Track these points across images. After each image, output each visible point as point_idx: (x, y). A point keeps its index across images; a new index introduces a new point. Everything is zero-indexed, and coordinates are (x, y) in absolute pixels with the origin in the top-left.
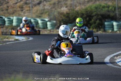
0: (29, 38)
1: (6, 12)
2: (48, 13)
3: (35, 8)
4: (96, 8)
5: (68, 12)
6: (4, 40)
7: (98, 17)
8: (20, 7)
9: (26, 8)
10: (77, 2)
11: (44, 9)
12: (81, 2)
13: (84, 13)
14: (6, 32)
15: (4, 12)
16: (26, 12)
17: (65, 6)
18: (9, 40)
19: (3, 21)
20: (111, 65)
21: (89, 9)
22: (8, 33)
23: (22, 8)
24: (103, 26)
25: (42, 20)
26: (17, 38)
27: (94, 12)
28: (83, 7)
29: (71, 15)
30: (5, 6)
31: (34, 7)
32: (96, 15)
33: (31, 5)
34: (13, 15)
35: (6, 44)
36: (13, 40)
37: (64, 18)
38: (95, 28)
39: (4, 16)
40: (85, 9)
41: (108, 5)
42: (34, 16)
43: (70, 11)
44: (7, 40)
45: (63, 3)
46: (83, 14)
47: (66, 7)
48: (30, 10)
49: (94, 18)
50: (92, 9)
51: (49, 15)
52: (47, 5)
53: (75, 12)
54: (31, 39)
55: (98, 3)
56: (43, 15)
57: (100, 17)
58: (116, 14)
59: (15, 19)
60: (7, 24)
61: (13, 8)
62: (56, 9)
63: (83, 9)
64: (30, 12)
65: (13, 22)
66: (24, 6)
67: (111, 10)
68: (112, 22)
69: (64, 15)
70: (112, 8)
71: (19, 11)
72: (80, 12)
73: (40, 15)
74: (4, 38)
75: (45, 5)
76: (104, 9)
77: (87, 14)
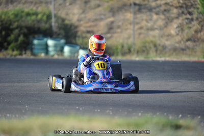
4: (16, 15)
7: (22, 31)
27: (15, 22)
32: (17, 27)
38: (17, 50)
49: (14, 32)
50: (9, 17)
57: (25, 30)
58: (51, 26)
67: (41, 19)
68: (45, 39)
70: (43, 16)
76: (29, 18)
77: (2, 24)
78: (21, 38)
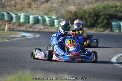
0: (36, 35)
1: (14, 8)
2: (55, 11)
3: (43, 6)
4: (104, 8)
5: (76, 11)
6: (11, 36)
7: (106, 17)
8: (28, 4)
9: (34, 5)
10: (85, 1)
11: (52, 7)
12: (89, 1)
13: (92, 12)
14: (14, 28)
15: (11, 8)
16: (34, 9)
17: (74, 4)
18: (16, 36)
19: (11, 17)
20: (118, 65)
21: (97, 8)
22: (15, 29)
23: (30, 5)
24: (110, 26)
25: (49, 18)
26: (24, 34)
27: (102, 11)
28: (91, 6)
29: (78, 13)
30: (13, 2)
31: (42, 4)
32: (103, 15)
33: (39, 3)
34: (21, 12)
35: (13, 40)
36: (20, 36)
37: (71, 16)
38: (103, 28)
39: (12, 12)
40: (93, 8)
41: (116, 5)
42: (42, 13)
43: (78, 9)
44: (14, 36)
45: (71, 2)
46: (91, 14)
47: (74, 6)
48: (38, 7)
49: (101, 18)
50: (100, 9)
51: (57, 13)
52: (55, 3)
53: (82, 11)
54: (38, 36)
55: (106, 3)
56: (51, 13)
57: (108, 16)
59: (22, 16)
60: (14, 20)
61: (21, 4)
62: (64, 7)
63: (91, 9)
64: (38, 10)
65: (20, 19)
66: (32, 3)
67: (119, 10)
68: (120, 22)
69: (72, 14)
70: (120, 8)
71: (27, 7)
72: (87, 11)
73: (48, 13)
74: (11, 34)
75: (52, 3)
76: (112, 9)
77: (95, 13)
78: (105, 21)
